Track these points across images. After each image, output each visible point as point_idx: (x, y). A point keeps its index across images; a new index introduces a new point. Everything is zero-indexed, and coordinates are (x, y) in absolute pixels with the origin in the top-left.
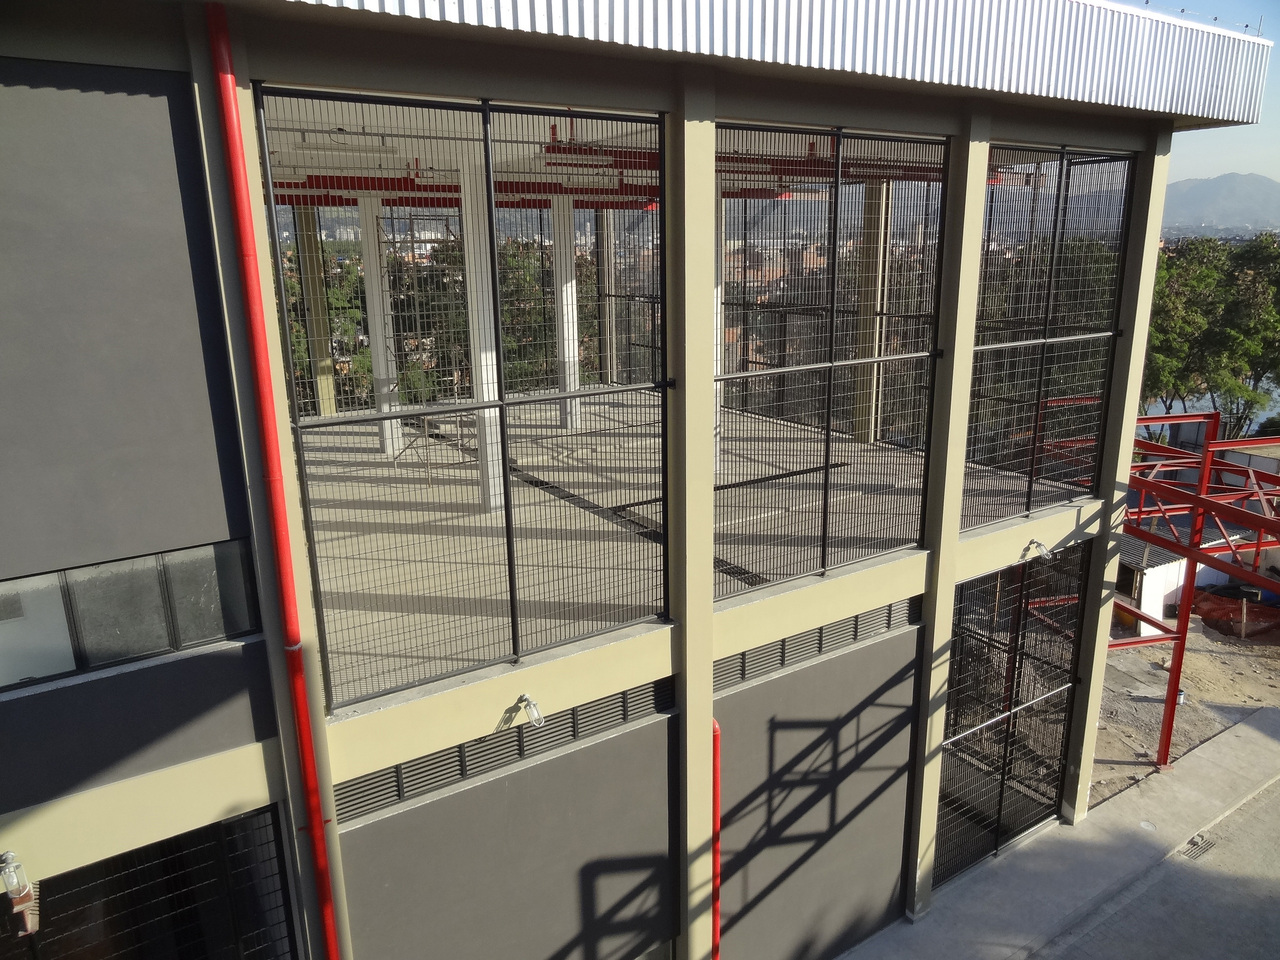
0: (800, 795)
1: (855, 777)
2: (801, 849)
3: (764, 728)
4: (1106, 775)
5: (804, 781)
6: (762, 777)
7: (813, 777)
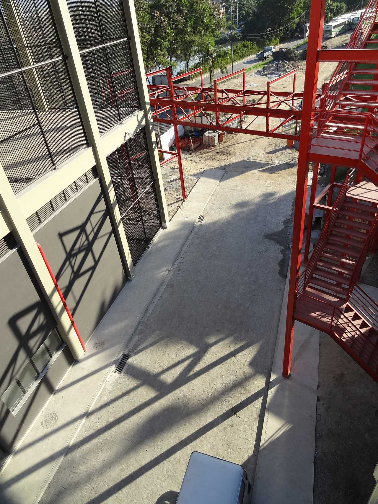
0: (80, 256)
1: (97, 242)
2: (88, 275)
3: (57, 238)
4: (171, 209)
5: (80, 251)
6: (64, 256)
7: (82, 248)
